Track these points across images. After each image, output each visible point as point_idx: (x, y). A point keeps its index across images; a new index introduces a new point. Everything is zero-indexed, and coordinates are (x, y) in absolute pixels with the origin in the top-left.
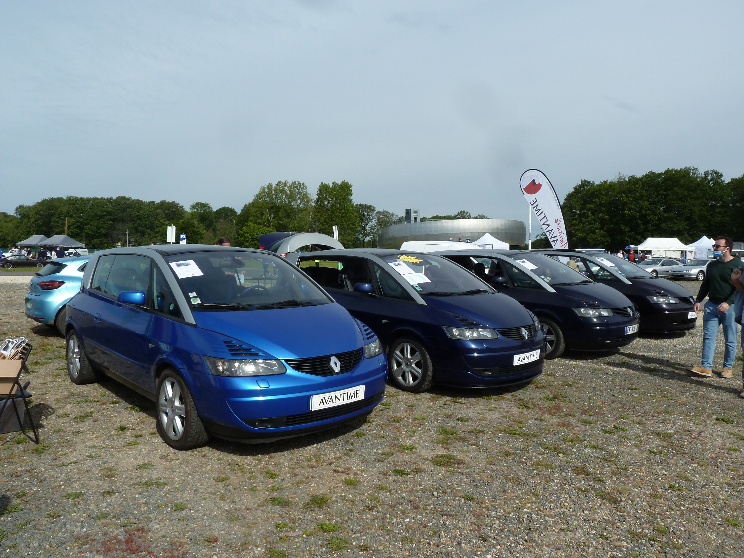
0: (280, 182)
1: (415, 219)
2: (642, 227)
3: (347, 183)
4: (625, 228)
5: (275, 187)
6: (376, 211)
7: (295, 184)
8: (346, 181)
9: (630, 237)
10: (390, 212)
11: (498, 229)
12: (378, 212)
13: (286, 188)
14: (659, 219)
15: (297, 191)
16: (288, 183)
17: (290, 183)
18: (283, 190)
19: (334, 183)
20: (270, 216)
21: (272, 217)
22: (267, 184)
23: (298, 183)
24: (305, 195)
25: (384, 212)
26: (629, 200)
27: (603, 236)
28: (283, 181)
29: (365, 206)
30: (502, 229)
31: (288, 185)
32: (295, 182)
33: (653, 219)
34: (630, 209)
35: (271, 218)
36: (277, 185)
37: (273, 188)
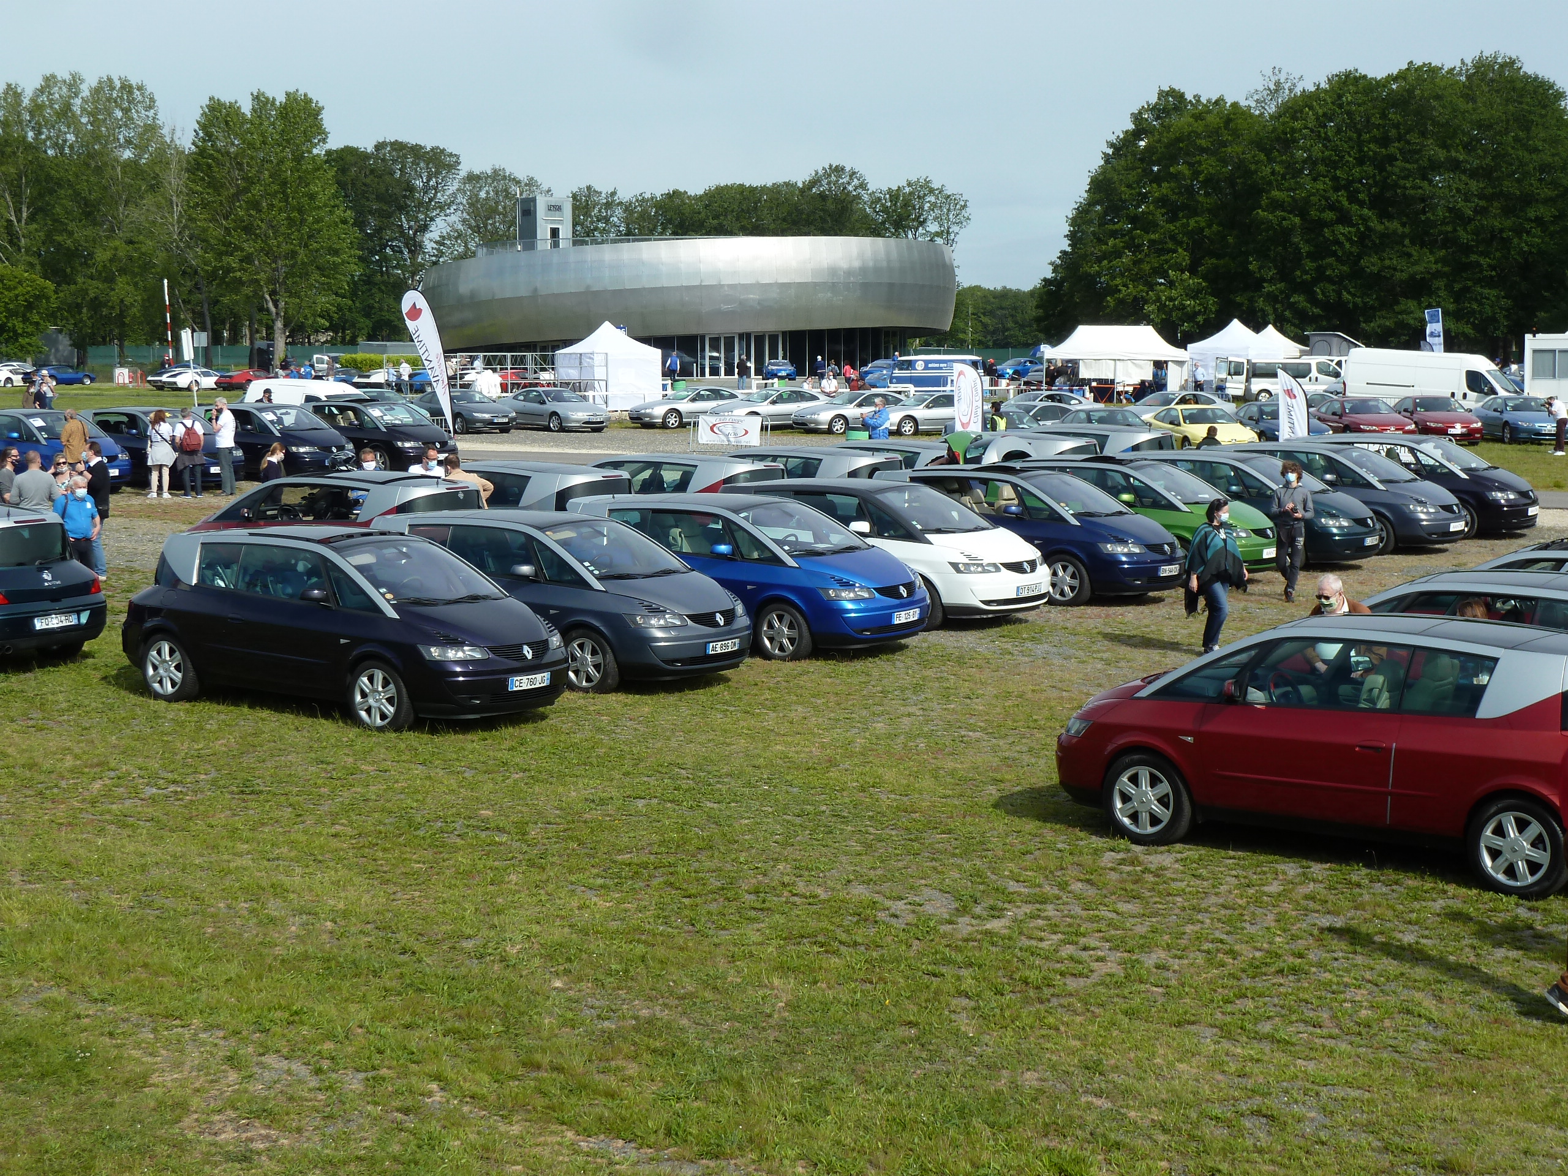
1: (555, 233)
2: (1309, 265)
4: (1260, 268)
5: (32, 100)
6: (463, 170)
7: (112, 88)
8: (302, 93)
9: (1272, 298)
10: (521, 175)
12: (472, 178)
13: (78, 102)
14: (1363, 237)
15: (119, 114)
16: (82, 81)
17: (94, 83)
18: (67, 107)
20: (18, 212)
21: (25, 215)
23: (123, 87)
24: (152, 129)
25: (497, 175)
26: (1273, 173)
27: (1194, 294)
28: (63, 74)
29: (416, 151)
31: (83, 90)
32: (110, 79)
33: (1342, 238)
34: (1275, 205)
35: (19, 221)
36: (42, 90)
37: (26, 102)
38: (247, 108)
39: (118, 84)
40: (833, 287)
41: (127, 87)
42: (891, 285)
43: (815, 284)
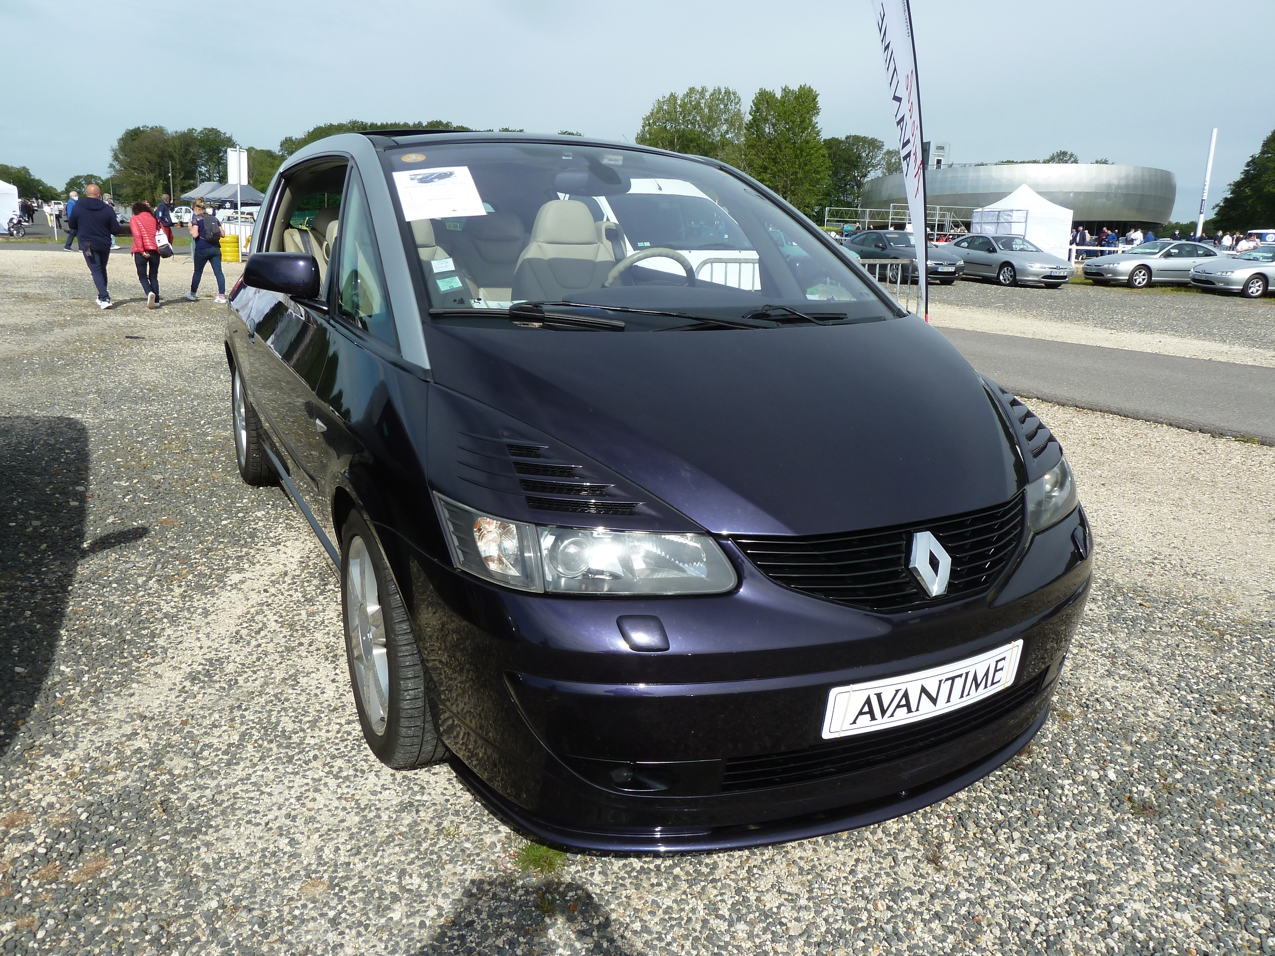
0: (692, 90)
1: (939, 162)
3: (810, 90)
5: (682, 100)
7: (720, 93)
8: (808, 86)
11: (1109, 186)
13: (703, 101)
15: (722, 106)
16: (707, 91)
17: (711, 91)
18: (698, 105)
19: (785, 90)
22: (667, 96)
23: (725, 92)
28: (697, 86)
29: (864, 139)
30: (1118, 187)
31: (707, 95)
32: (719, 90)
36: (687, 95)
37: (679, 102)
38: (779, 95)
39: (723, 91)
40: (1107, 196)
41: (727, 92)
42: (1143, 196)
43: (1096, 193)
